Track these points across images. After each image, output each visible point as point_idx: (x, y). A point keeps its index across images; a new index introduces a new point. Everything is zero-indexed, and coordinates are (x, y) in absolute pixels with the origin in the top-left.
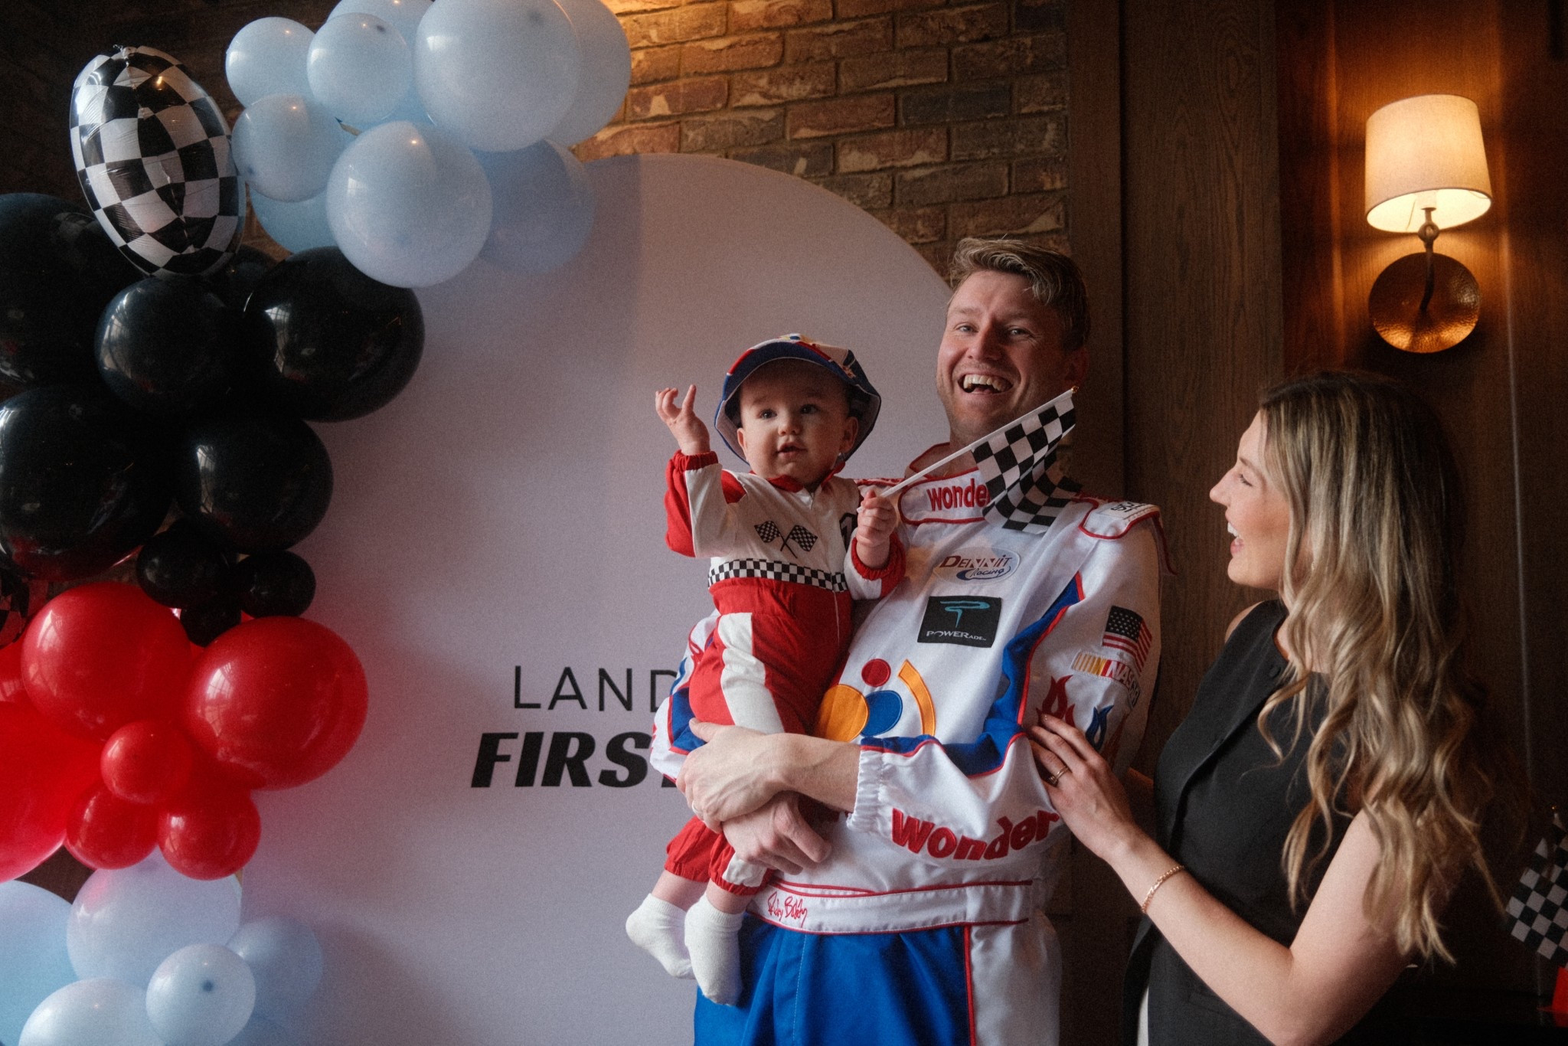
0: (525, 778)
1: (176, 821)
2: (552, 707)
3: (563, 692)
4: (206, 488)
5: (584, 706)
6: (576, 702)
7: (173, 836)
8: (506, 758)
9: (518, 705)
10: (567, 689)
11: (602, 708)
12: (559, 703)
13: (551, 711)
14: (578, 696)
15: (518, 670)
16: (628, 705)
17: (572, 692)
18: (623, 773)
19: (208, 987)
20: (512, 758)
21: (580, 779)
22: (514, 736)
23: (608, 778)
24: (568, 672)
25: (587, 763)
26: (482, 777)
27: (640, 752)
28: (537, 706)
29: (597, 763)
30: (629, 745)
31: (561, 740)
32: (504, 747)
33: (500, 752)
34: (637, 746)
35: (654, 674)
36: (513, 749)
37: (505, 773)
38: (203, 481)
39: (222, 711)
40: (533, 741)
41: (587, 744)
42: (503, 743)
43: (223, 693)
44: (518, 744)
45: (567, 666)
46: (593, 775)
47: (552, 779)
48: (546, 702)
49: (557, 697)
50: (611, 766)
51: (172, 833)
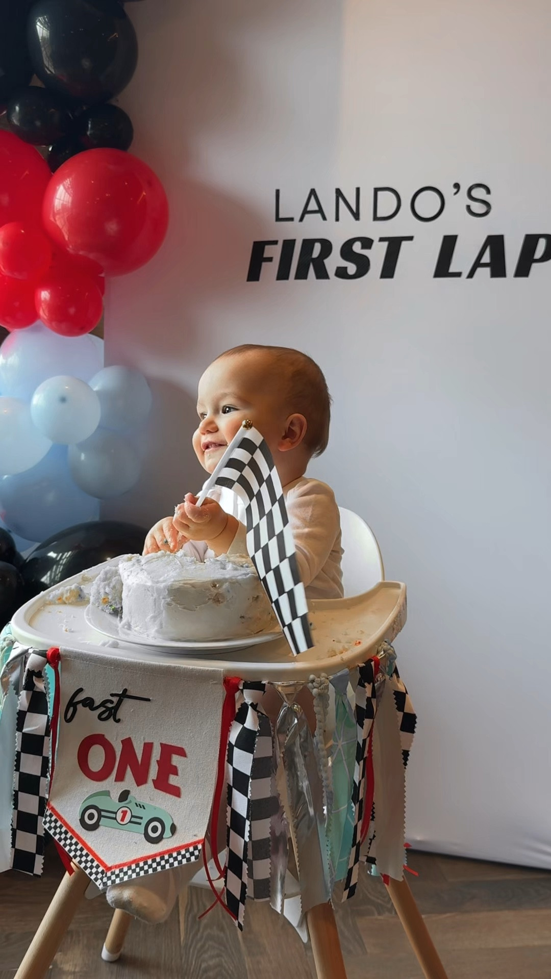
0: (283, 275)
1: (45, 295)
2: (301, 219)
3: (310, 208)
4: (45, 53)
5: (324, 218)
6: (319, 215)
7: (44, 306)
8: (270, 259)
9: (278, 219)
10: (313, 206)
11: (337, 219)
12: (307, 216)
13: (301, 223)
14: (320, 211)
15: (278, 192)
16: (356, 216)
17: (316, 208)
18: (352, 269)
19: (63, 400)
20: (274, 259)
21: (322, 274)
22: (275, 242)
23: (342, 273)
24: (313, 192)
25: (326, 261)
26: (254, 275)
27: (365, 252)
28: (292, 219)
29: (334, 261)
30: (357, 247)
31: (308, 244)
32: (269, 251)
33: (266, 255)
34: (363, 247)
35: (376, 190)
36: (274, 252)
37: (270, 270)
38: (43, 49)
39: (66, 217)
40: (289, 245)
41: (327, 246)
42: (268, 248)
43: (65, 203)
44: (278, 247)
45: (313, 188)
46: (331, 271)
47: (302, 274)
48: (297, 217)
49: (305, 212)
50: (344, 263)
51: (43, 304)
